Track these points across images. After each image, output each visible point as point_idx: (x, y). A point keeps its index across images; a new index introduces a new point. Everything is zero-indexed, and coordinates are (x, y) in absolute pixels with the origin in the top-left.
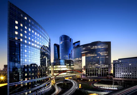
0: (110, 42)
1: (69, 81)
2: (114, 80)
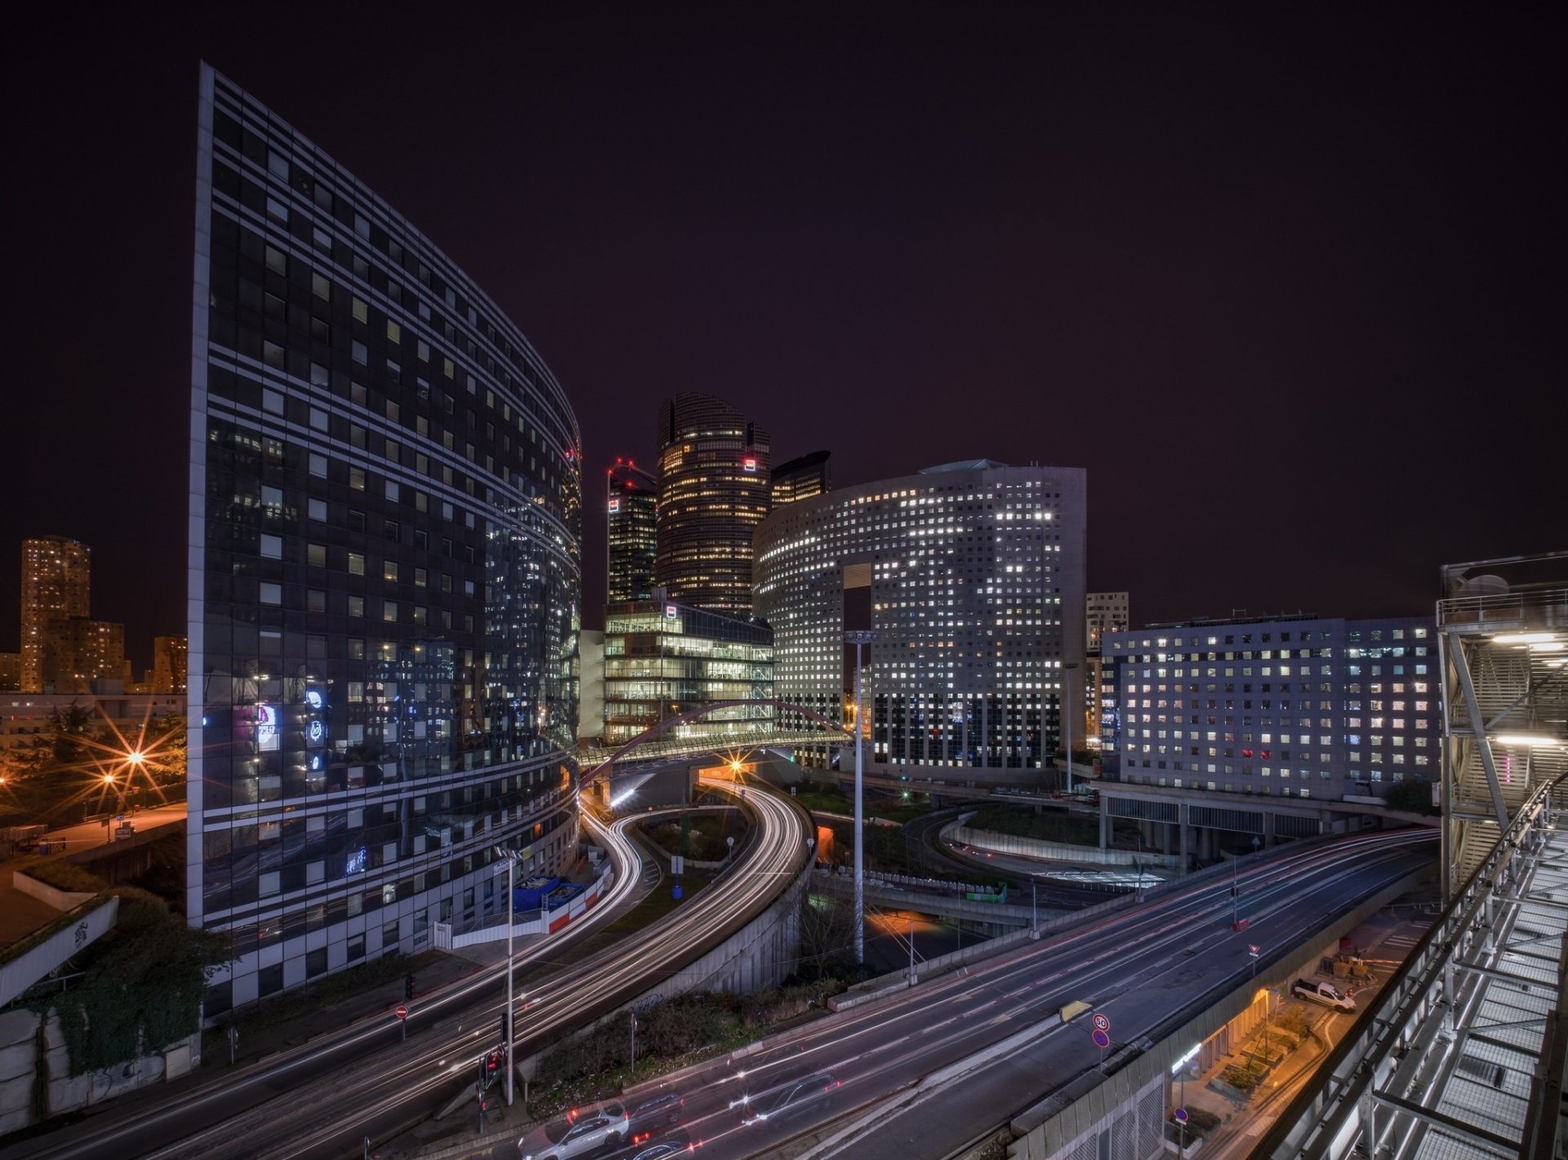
1: (731, 799)
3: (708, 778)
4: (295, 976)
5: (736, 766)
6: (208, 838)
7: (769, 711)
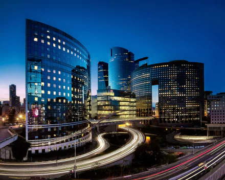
0: (202, 65)
1: (126, 131)
2: (210, 128)
3: (121, 126)
4: (40, 151)
5: (128, 124)
6: (29, 130)
7: (135, 112)
